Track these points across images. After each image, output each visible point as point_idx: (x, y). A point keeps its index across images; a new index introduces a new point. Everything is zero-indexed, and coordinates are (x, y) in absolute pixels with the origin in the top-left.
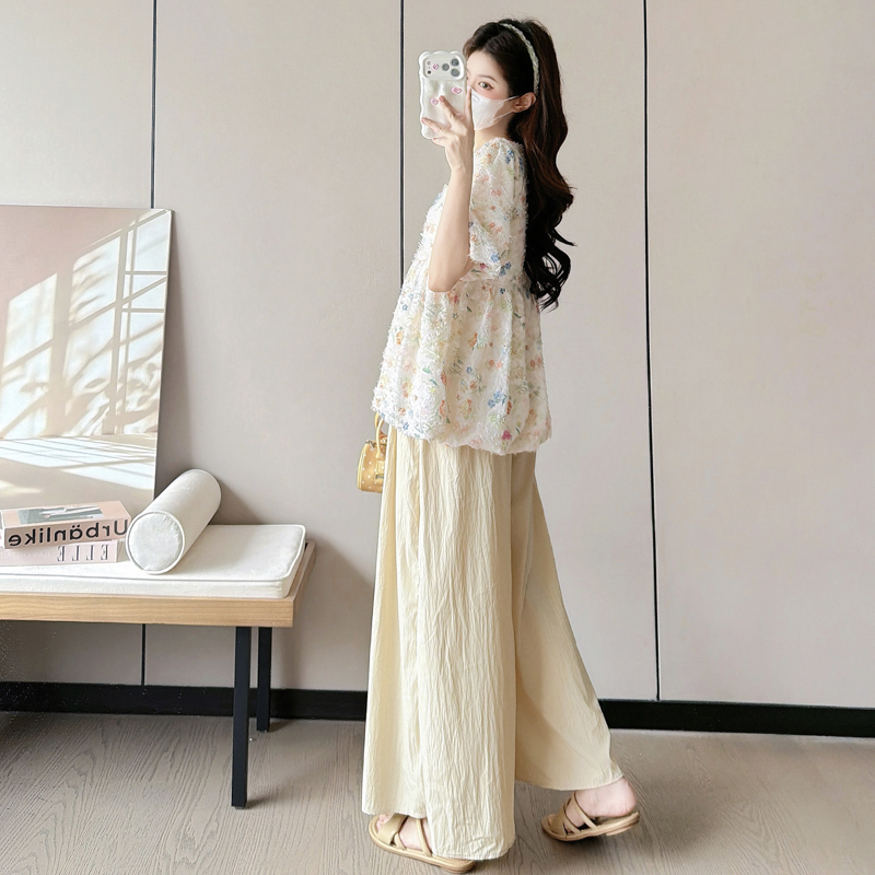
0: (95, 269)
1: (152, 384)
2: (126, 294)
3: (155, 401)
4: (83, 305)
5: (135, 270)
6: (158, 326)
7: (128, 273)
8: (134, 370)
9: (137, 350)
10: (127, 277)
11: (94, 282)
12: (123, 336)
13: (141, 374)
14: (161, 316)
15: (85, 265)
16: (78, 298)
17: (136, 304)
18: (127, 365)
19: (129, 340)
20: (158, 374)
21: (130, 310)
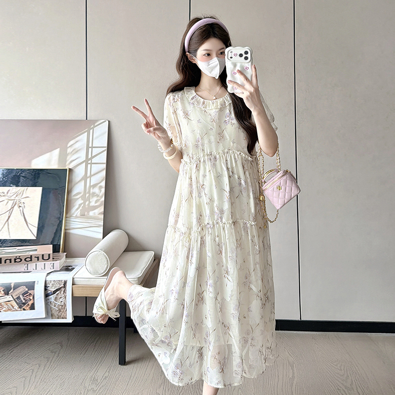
0: (77, 146)
1: (101, 194)
2: (90, 156)
3: (102, 201)
4: (71, 162)
5: (93, 146)
6: (103, 170)
7: (90, 147)
8: (93, 189)
9: (94, 180)
10: (90, 149)
11: (76, 151)
12: (88, 174)
13: (96, 190)
14: (105, 165)
15: (73, 145)
16: (69, 158)
17: (94, 161)
18: (90, 186)
19: (91, 176)
20: (103, 190)
21: (91, 164)
